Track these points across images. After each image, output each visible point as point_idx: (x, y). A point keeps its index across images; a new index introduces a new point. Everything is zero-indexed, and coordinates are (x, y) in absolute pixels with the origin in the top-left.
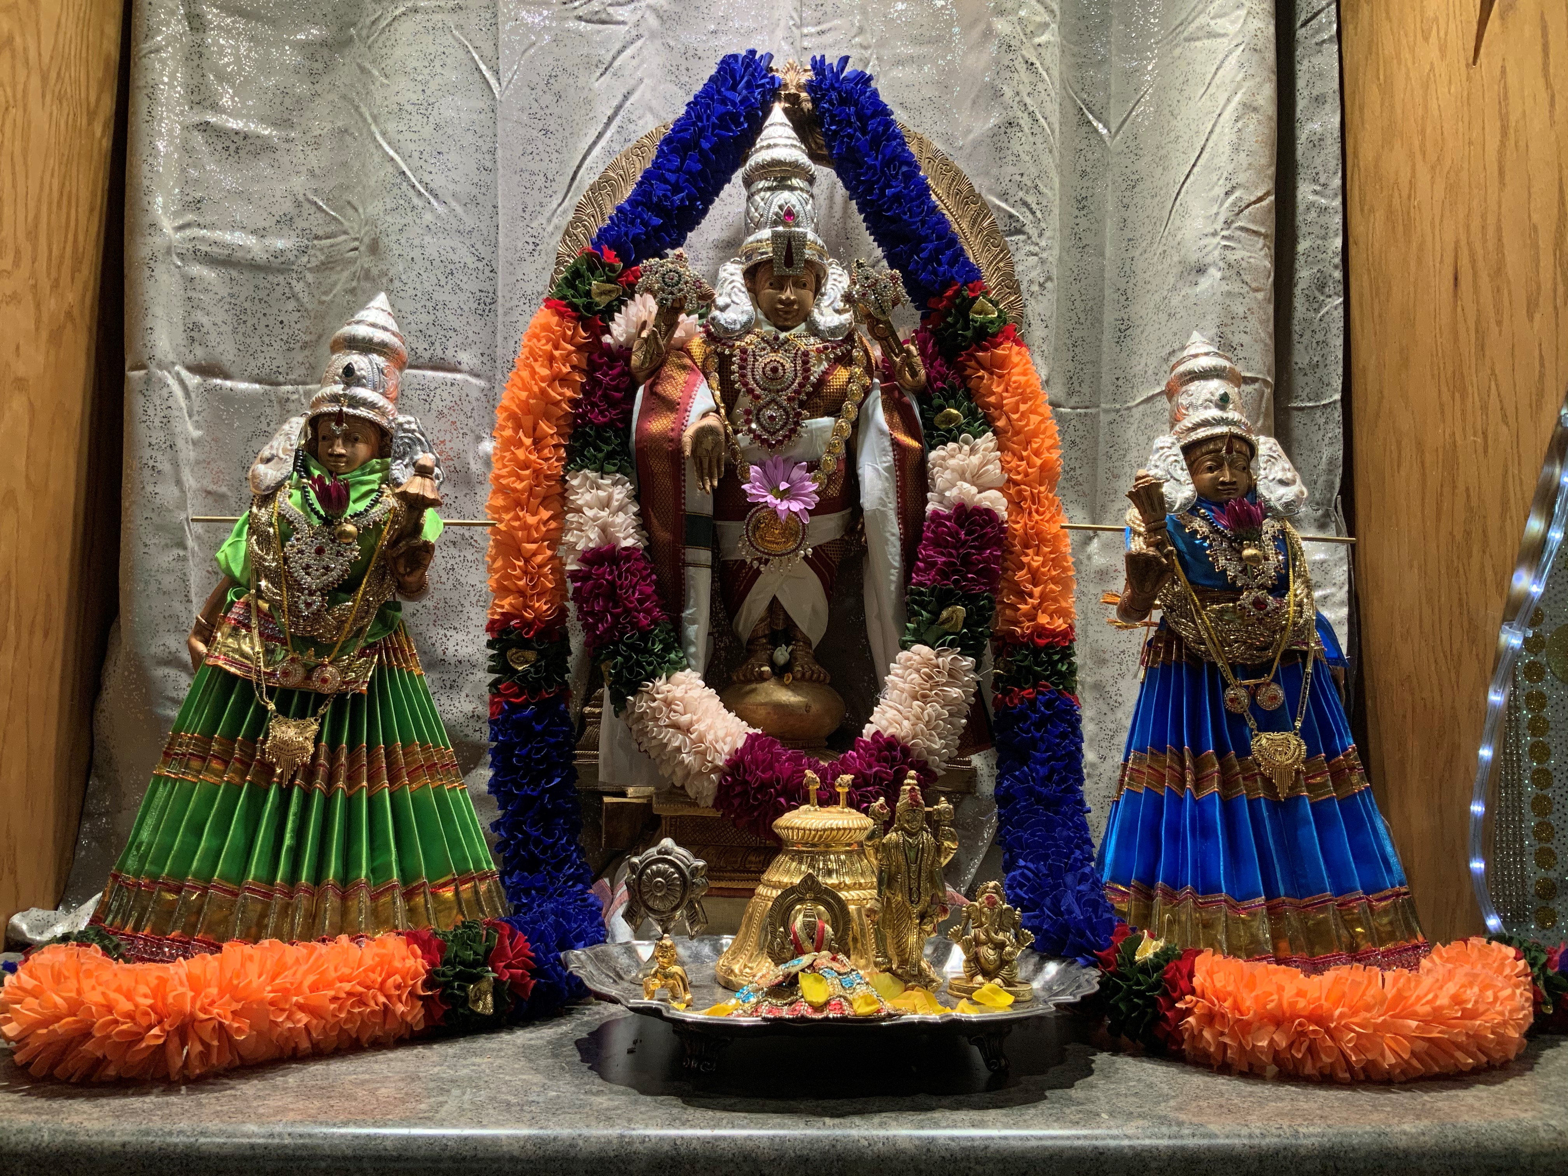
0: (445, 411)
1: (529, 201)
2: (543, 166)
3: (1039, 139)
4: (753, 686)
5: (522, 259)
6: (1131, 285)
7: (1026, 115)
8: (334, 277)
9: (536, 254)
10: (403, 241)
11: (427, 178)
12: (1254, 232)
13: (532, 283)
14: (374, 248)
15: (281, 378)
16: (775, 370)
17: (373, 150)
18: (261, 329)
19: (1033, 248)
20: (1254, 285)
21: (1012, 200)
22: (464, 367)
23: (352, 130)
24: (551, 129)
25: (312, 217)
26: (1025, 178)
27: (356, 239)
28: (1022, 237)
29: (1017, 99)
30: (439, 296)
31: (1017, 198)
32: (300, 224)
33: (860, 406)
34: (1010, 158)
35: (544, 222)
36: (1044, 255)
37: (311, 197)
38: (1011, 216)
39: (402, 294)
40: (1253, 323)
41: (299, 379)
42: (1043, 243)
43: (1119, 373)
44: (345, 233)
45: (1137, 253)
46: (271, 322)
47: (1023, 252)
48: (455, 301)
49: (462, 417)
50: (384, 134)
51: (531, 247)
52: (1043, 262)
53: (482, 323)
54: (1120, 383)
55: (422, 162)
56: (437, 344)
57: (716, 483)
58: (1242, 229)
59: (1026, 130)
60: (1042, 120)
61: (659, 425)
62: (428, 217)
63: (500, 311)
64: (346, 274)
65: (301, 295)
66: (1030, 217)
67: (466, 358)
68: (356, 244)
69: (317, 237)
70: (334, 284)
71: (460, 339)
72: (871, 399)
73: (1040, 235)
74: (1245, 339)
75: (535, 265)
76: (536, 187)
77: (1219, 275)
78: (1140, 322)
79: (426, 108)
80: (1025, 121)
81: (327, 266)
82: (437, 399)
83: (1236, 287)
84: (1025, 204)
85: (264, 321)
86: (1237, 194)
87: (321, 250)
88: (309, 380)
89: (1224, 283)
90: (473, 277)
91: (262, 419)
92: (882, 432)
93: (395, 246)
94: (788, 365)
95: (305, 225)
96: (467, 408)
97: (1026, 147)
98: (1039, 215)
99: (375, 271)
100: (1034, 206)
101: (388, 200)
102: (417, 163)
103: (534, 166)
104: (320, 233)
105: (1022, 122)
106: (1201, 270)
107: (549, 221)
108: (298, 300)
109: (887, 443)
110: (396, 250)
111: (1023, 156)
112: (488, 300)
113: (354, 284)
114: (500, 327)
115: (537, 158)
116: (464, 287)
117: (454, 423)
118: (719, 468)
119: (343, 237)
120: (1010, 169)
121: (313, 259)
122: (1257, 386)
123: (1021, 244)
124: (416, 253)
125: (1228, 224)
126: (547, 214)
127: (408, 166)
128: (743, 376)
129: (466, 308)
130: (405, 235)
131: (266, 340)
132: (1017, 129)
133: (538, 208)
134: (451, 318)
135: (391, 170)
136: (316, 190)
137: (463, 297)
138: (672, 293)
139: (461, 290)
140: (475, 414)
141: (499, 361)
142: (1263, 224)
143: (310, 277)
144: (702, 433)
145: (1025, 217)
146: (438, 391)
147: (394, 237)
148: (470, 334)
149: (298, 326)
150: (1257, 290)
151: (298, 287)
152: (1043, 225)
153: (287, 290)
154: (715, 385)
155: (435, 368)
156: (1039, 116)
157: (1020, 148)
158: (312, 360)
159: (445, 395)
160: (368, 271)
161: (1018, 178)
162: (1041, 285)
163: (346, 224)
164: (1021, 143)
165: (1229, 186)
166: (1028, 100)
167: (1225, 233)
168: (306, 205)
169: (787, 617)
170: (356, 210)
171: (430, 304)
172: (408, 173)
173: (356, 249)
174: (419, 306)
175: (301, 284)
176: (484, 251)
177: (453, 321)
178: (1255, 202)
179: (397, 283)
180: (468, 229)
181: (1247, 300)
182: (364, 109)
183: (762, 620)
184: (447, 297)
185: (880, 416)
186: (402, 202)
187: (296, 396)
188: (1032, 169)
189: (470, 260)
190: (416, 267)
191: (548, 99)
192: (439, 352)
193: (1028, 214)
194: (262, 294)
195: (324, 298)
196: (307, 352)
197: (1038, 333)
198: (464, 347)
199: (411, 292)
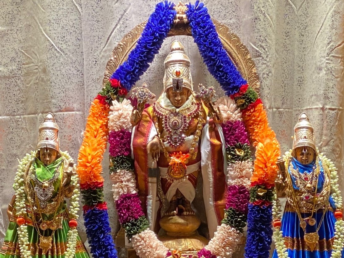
0: (71, 125)
1: (93, 46)
2: (97, 33)
3: (267, 23)
4: (171, 217)
5: (92, 67)
6: (304, 65)
7: (262, 15)
8: (30, 78)
9: (96, 65)
10: (54, 69)
11: (60, 46)
12: (337, 57)
13: (95, 76)
14: (44, 71)
15: (15, 114)
16: (176, 123)
17: (41, 36)
18: (9, 98)
19: (265, 62)
20: (336, 76)
21: (257, 45)
22: (75, 109)
23: (32, 25)
24: (99, 20)
25: (21, 57)
26: (261, 37)
27: (37, 65)
28: (261, 58)
29: (259, 9)
30: (67, 87)
31: (259, 45)
32: (17, 60)
33: (201, 131)
34: (256, 30)
35: (99, 53)
36: (268, 64)
37: (20, 50)
38: (257, 51)
39: (55, 87)
40: (335, 90)
41: (21, 114)
42: (268, 60)
43: (300, 97)
44: (33, 63)
45: (306, 53)
46: (11, 95)
47: (261, 63)
48: (71, 87)
49: (76, 126)
50: (45, 30)
51: (95, 62)
52: (267, 66)
53: (80, 92)
54: (300, 100)
55: (58, 41)
56: (67, 103)
57: (157, 160)
58: (333, 56)
59: (262, 20)
60: (268, 16)
61: (140, 140)
62: (62, 60)
63: (85, 87)
64: (34, 77)
65: (20, 85)
66: (264, 51)
67: (76, 106)
68: (37, 67)
69: (23, 64)
70: (30, 81)
71: (73, 100)
72: (205, 127)
73: (267, 57)
74: (333, 95)
75: (96, 69)
76: (95, 41)
77: (325, 72)
78: (306, 79)
79: (58, 21)
80: (262, 17)
81: (27, 74)
82: (68, 122)
83: (330, 77)
84: (261, 46)
85: (9, 95)
86: (331, 44)
87: (25, 68)
88: (24, 114)
89: (326, 75)
90: (76, 78)
91: (11, 128)
92: (208, 140)
93: (52, 71)
94: (180, 121)
95: (19, 60)
96: (77, 123)
97: (262, 26)
98: (266, 49)
99: (45, 79)
100: (265, 47)
101: (48, 55)
102: (56, 41)
103: (94, 34)
104: (24, 63)
105: (261, 18)
106: (320, 69)
107: (100, 53)
108: (19, 86)
109: (209, 143)
110: (52, 72)
111: (261, 30)
112: (81, 84)
113: (37, 81)
114: (85, 93)
115: (95, 31)
116: (73, 81)
117: (73, 129)
118: (158, 155)
119: (32, 64)
120: (256, 34)
121: (23, 72)
122: (336, 111)
123: (260, 61)
124: (59, 73)
125: (328, 55)
126: (99, 51)
127: (54, 42)
128: (166, 125)
129: (75, 89)
130: (55, 67)
131: (10, 101)
132: (259, 20)
133: (96, 48)
134: (71, 93)
135: (48, 44)
136: (22, 47)
137: (73, 85)
138: (142, 99)
139: (73, 83)
140: (79, 124)
141: (86, 104)
142: (340, 54)
143: (22, 79)
144: (153, 145)
145: (261, 51)
146: (68, 119)
147: (51, 68)
148: (76, 97)
149: (19, 95)
150: (337, 78)
151: (19, 82)
152: (268, 53)
153: (15, 83)
154: (157, 126)
155: (66, 111)
156: (267, 15)
157: (260, 27)
158: (25, 107)
159: (70, 120)
160: (43, 79)
161: (259, 37)
162: (268, 75)
163: (33, 60)
164: (260, 25)
165: (329, 41)
166: (263, 9)
167: (327, 58)
168: (19, 53)
169: (182, 194)
170: (36, 55)
171: (64, 90)
172: (54, 45)
173: (37, 69)
174: (60, 91)
175: (20, 81)
176: (80, 68)
177: (71, 94)
178: (338, 46)
179: (53, 84)
180: (74, 61)
181: (334, 81)
182: (36, 18)
183: (174, 196)
184: (69, 87)
185: (208, 134)
186: (53, 55)
187: (21, 120)
188: (264, 34)
189: (75, 72)
190: (59, 78)
191: (98, 10)
192: (67, 105)
193: (263, 50)
194: (8, 86)
195: (27, 85)
196: (23, 104)
197: (266, 91)
198: (74, 102)
199: (58, 86)
